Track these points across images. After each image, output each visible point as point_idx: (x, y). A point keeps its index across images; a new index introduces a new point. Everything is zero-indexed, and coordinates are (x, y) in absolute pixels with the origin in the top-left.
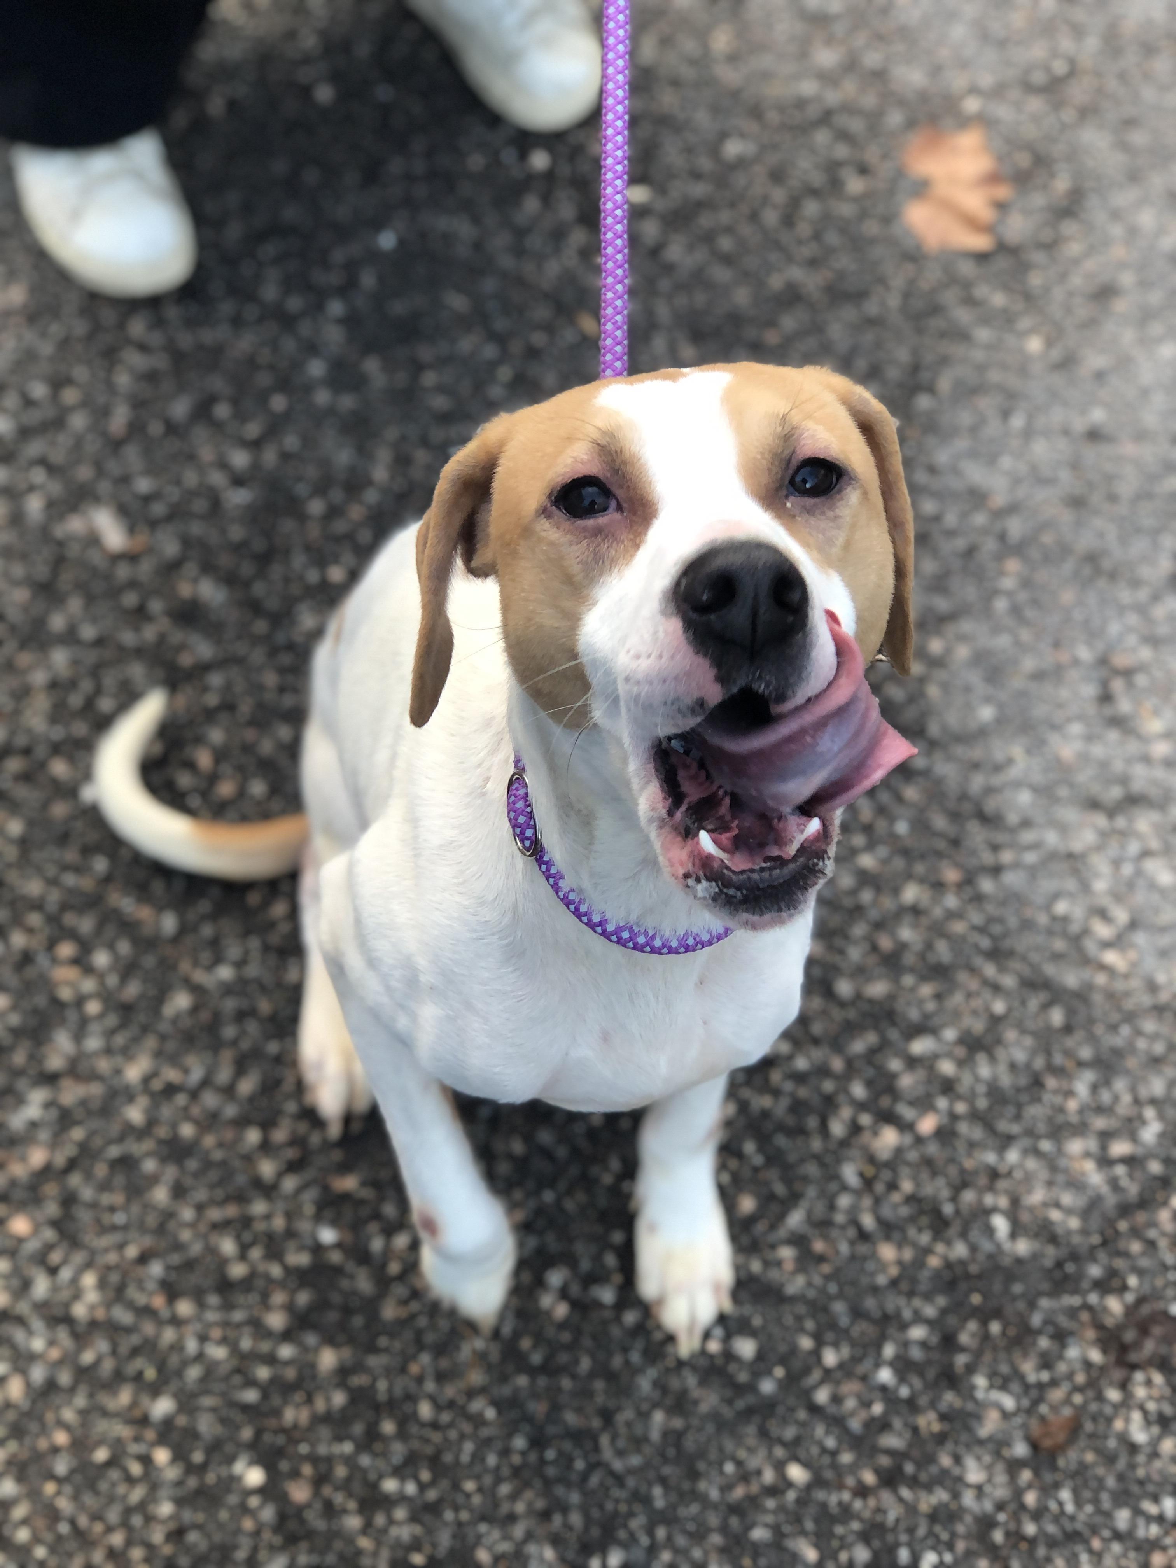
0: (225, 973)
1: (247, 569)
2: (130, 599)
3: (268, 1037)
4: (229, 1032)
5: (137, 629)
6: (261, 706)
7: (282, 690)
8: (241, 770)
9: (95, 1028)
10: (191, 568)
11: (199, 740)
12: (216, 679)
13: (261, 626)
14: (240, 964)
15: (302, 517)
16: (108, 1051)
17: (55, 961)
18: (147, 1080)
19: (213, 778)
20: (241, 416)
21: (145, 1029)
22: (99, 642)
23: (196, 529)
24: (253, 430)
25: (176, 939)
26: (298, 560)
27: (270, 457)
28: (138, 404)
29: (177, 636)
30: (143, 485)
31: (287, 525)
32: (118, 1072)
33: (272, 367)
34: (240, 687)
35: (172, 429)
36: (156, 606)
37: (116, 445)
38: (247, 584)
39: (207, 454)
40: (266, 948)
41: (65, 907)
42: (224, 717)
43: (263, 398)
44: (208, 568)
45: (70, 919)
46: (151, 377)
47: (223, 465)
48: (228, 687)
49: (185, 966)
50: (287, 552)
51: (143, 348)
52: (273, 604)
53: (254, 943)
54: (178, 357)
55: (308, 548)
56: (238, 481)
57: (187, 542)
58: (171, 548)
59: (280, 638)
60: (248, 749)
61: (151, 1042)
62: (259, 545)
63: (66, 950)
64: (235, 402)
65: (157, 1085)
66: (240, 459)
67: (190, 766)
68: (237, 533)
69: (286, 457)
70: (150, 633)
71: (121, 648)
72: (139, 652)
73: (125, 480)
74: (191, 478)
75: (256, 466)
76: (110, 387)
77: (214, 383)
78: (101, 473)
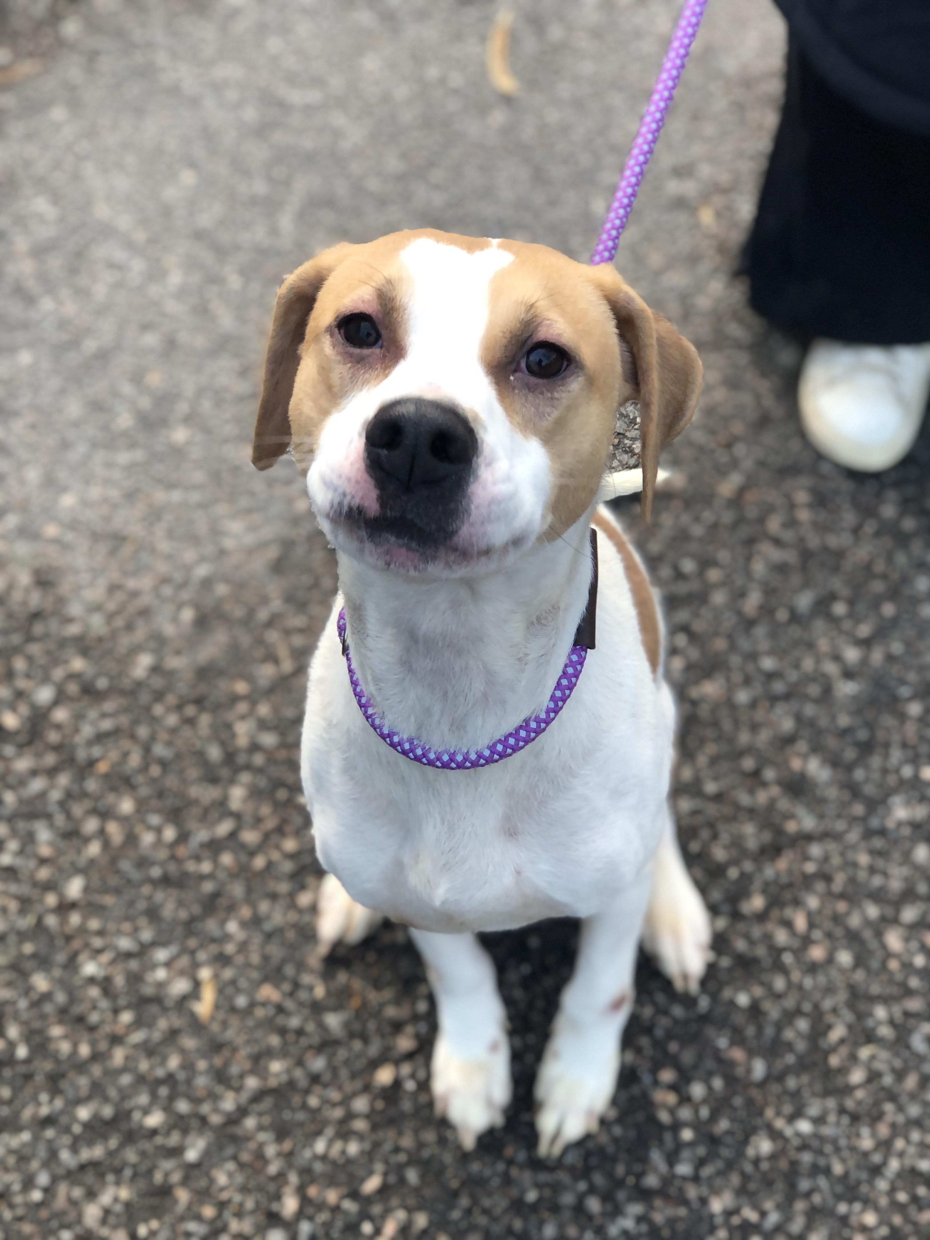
0: (804, 1126)
1: (850, 754)
2: (748, 764)
3: (839, 1198)
4: (804, 1185)
5: (752, 792)
6: (852, 880)
7: (872, 870)
8: (829, 935)
9: (686, 1154)
10: (802, 746)
11: (797, 903)
12: (815, 850)
13: (858, 809)
14: (819, 1121)
15: (902, 717)
16: (696, 1179)
17: (656, 1083)
18: (729, 1213)
19: (807, 941)
20: (853, 616)
21: (730, 1166)
22: (718, 797)
23: (809, 710)
24: (864, 630)
25: (762, 1084)
26: (896, 755)
27: (877, 656)
28: (769, 591)
29: (784, 804)
30: (768, 663)
31: (888, 721)
32: (704, 1201)
33: (884, 577)
34: (836, 861)
35: (795, 618)
36: (769, 774)
37: (749, 624)
38: (849, 768)
39: (823, 645)
40: (842, 1111)
41: (670, 1036)
42: (820, 886)
43: (876, 604)
44: (816, 748)
45: (673, 1047)
46: (782, 569)
47: (837, 658)
48: (826, 859)
49: (769, 1113)
50: (887, 746)
51: (777, 542)
52: (869, 790)
53: (831, 1103)
54: (806, 555)
55: (904, 745)
56: (848, 674)
57: (799, 718)
58: (787, 725)
59: (875, 823)
60: (837, 919)
61: (735, 1179)
62: (862, 735)
63: (667, 1076)
64: (851, 603)
65: (736, 1220)
66: (852, 654)
67: (788, 924)
68: (844, 720)
69: (890, 658)
70: (762, 797)
71: (737, 807)
72: (751, 812)
73: (753, 656)
74: (808, 664)
75: (864, 661)
76: (748, 574)
77: (837, 584)
78: (733, 647)
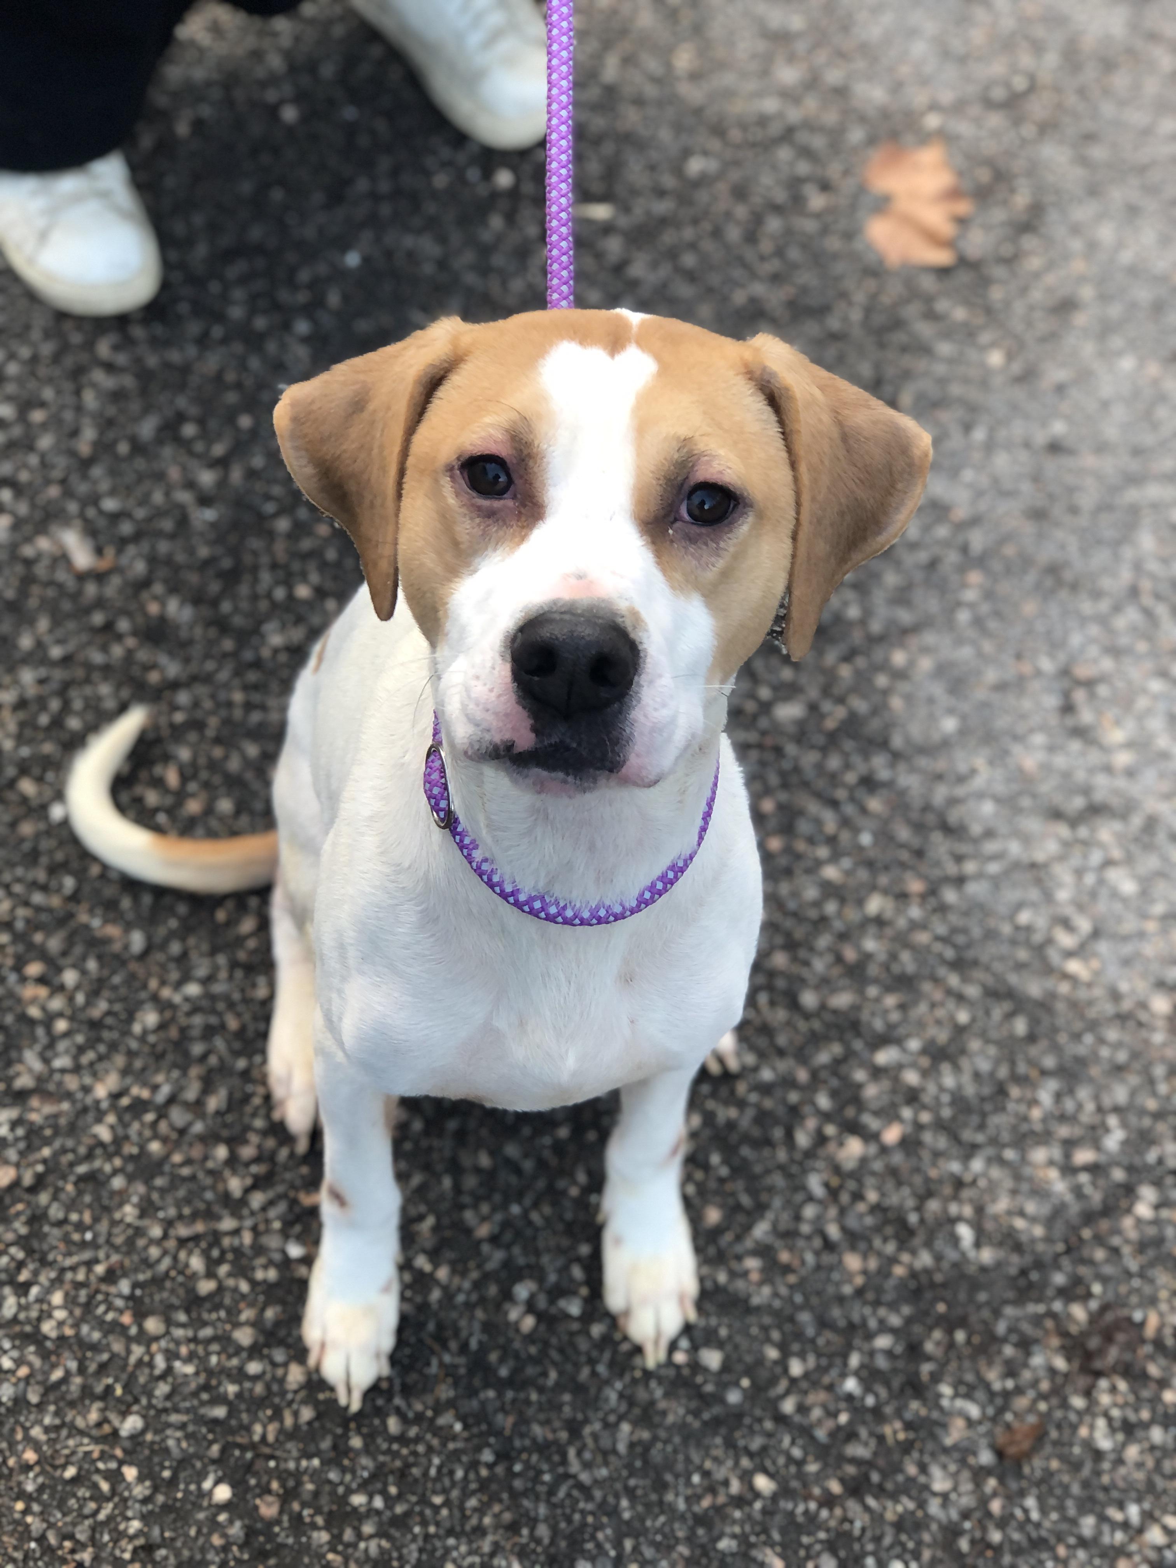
0: (193, 989)
1: (214, 587)
2: (98, 618)
3: (237, 1054)
4: (197, 1049)
5: (105, 649)
6: (227, 722)
7: (249, 706)
8: (207, 785)
9: (62, 1046)
10: (158, 588)
11: (167, 758)
12: (183, 698)
13: (228, 644)
14: (206, 981)
15: (270, 535)
16: (77, 1069)
17: (23, 979)
18: (115, 1096)
19: (181, 796)
20: (205, 435)
21: (113, 1047)
22: (67, 660)
23: (163, 547)
24: (219, 450)
25: (143, 956)
26: (266, 578)
27: (236, 475)
28: (107, 424)
29: (143, 655)
30: (110, 505)
31: (255, 543)
32: (87, 1090)
33: (238, 386)
34: (208, 704)
35: (138, 448)
36: (123, 625)
37: (85, 464)
38: (214, 603)
39: (174, 474)
40: (234, 965)
41: (33, 925)
42: (192, 736)
43: (231, 419)
44: (174, 588)
45: (38, 938)
46: (117, 396)
47: (190, 485)
48: (196, 704)
49: (153, 984)
50: (255, 569)
51: (109, 367)
52: (238, 621)
53: (222, 960)
54: (145, 376)
55: (274, 566)
56: (205, 501)
57: (152, 560)
58: (140, 567)
59: (248, 655)
60: (213, 766)
61: (120, 1060)
62: (227, 563)
63: (34, 969)
64: (201, 422)
65: (125, 1101)
66: (207, 478)
67: (159, 783)
68: (204, 552)
69: (251, 474)
70: (117, 651)
71: (89, 667)
72: (106, 670)
73: (94, 500)
74: (158, 497)
75: (222, 483)
76: (79, 409)
77: (182, 402)
78: (68, 493)
